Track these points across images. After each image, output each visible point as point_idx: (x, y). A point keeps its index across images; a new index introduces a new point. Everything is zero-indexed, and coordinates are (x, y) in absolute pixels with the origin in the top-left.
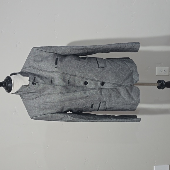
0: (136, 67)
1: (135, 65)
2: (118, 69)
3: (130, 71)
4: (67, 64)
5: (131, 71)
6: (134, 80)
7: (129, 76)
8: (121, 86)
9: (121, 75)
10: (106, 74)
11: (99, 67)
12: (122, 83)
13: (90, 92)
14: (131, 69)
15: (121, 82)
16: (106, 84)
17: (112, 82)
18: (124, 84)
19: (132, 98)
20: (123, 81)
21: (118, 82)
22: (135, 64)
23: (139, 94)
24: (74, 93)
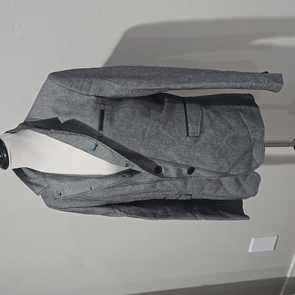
0: (263, 131)
1: (263, 126)
2: (226, 138)
3: (249, 142)
4: (123, 128)
5: (250, 140)
6: (254, 163)
7: (244, 154)
8: (226, 175)
9: (230, 152)
10: (199, 152)
11: (188, 136)
12: (230, 171)
13: (164, 185)
14: (252, 137)
15: (228, 169)
16: (196, 172)
17: (210, 169)
18: (231, 173)
19: (243, 191)
20: (233, 165)
21: (221, 168)
22: (262, 123)
23: (258, 184)
24: (132, 187)
